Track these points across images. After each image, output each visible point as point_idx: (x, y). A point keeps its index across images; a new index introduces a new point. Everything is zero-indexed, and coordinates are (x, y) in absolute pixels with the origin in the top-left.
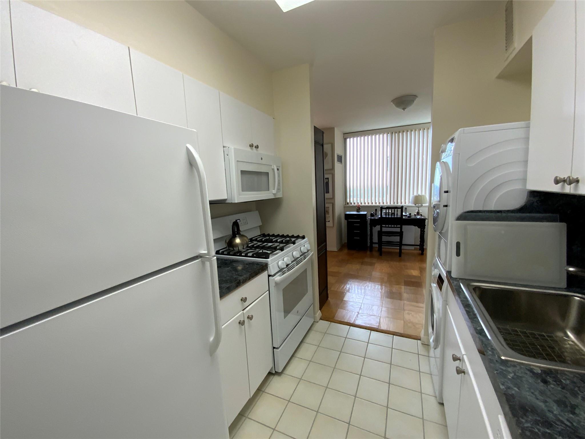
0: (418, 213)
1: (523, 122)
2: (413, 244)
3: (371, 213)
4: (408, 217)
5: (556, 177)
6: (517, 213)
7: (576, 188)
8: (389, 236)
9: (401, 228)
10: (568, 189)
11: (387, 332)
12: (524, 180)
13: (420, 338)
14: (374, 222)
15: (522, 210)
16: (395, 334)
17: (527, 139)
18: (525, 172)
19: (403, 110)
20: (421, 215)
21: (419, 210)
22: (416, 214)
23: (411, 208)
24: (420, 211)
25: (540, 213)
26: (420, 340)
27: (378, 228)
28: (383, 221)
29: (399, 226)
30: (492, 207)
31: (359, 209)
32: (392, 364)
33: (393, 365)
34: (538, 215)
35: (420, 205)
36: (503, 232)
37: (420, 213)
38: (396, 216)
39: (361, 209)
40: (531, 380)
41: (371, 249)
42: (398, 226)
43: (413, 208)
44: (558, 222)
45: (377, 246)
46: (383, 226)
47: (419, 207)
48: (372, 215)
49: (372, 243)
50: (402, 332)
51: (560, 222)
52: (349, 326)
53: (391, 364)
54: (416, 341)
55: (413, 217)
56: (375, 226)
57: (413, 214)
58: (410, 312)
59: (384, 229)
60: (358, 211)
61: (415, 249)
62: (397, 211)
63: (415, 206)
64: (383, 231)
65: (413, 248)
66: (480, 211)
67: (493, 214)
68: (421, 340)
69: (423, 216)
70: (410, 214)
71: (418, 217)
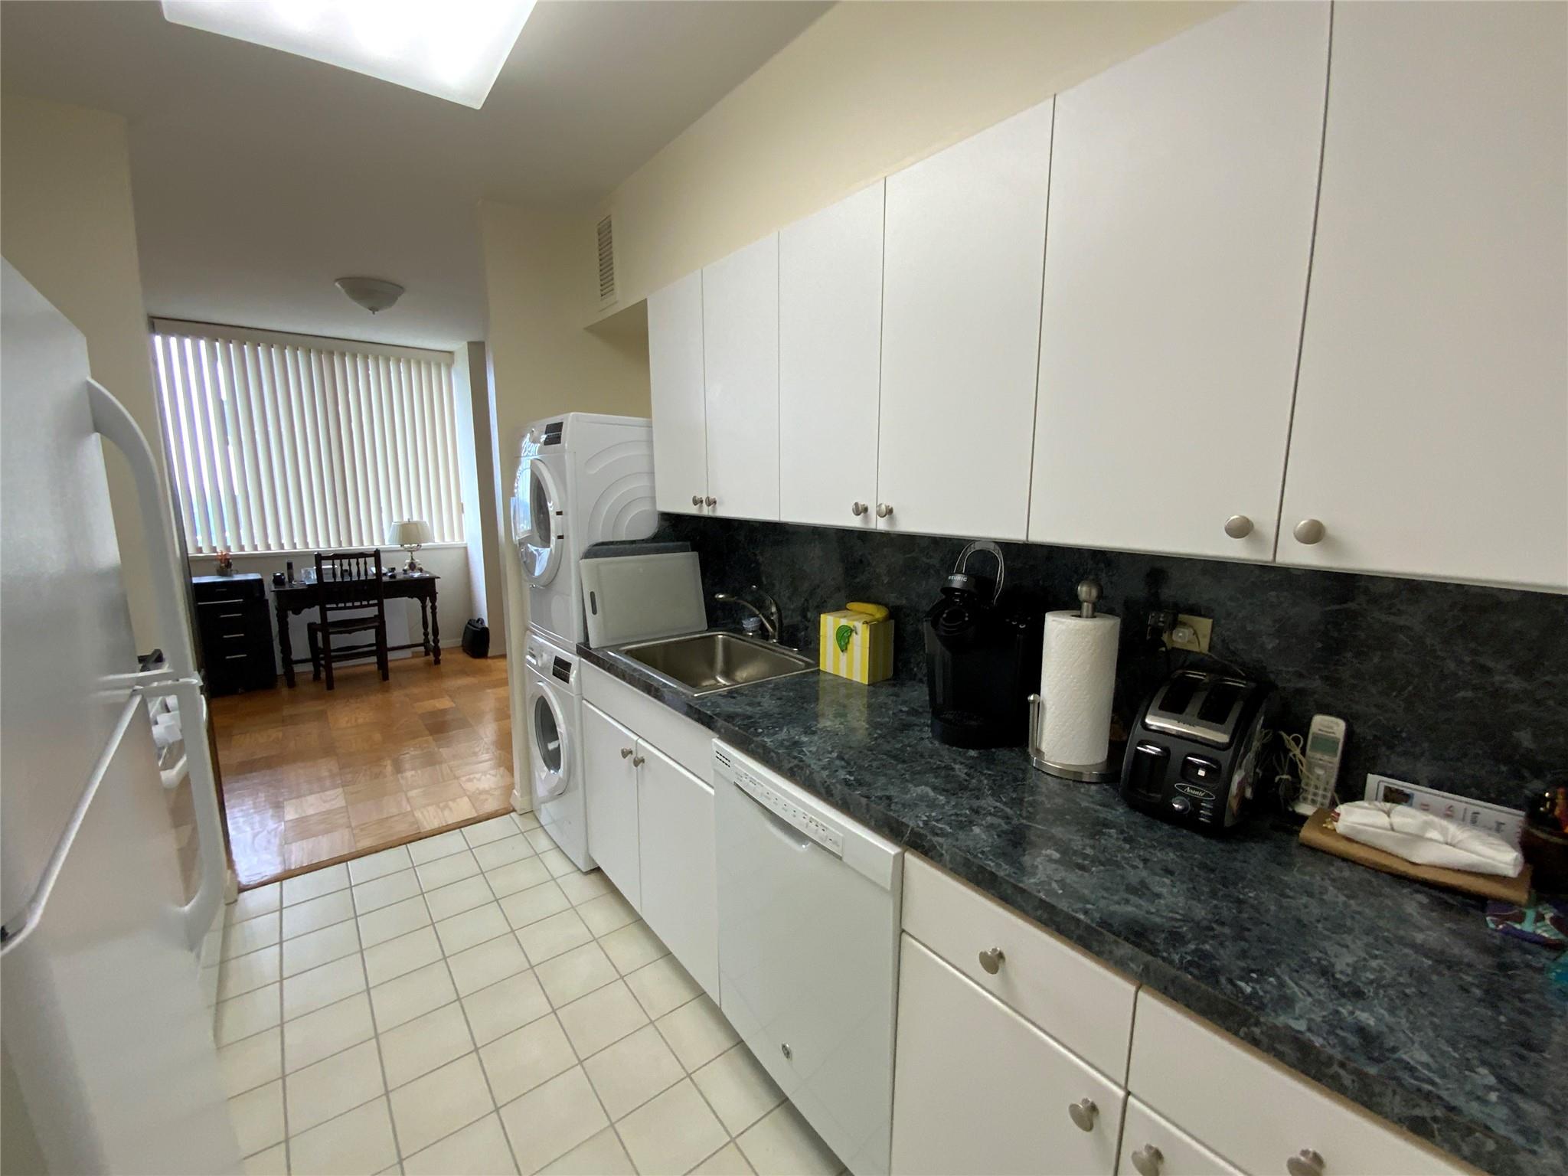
0: (412, 566)
1: (645, 419)
2: (408, 643)
3: (275, 577)
4: (391, 577)
5: (695, 497)
6: (652, 542)
7: (714, 510)
8: (350, 633)
9: (380, 606)
10: (706, 511)
11: (445, 829)
12: (653, 499)
13: (512, 809)
14: (295, 599)
15: (655, 538)
16: (462, 824)
17: (650, 443)
18: (653, 488)
19: (371, 312)
20: (421, 570)
21: (412, 559)
22: (406, 568)
23: (391, 554)
24: (417, 560)
25: (673, 541)
26: (514, 810)
27: (313, 614)
28: (324, 593)
29: (376, 602)
30: (623, 536)
31: (229, 565)
32: (484, 871)
33: (486, 872)
34: (671, 544)
35: (413, 545)
36: (641, 570)
37: (418, 566)
38: (355, 578)
39: (232, 568)
40: (724, 701)
41: (291, 681)
42: (371, 602)
43: (395, 554)
44: (688, 551)
45: (309, 667)
46: (328, 606)
47: (411, 552)
48: (278, 581)
49: (288, 662)
50: (474, 814)
51: (693, 551)
52: (345, 864)
53: (482, 873)
54: (508, 816)
55: (400, 577)
56: (297, 612)
57: (399, 570)
58: (471, 776)
59: (333, 616)
60: (221, 573)
61: (415, 656)
62: (365, 563)
63: (402, 548)
64: (329, 621)
65: (408, 653)
66: (612, 543)
67: (627, 546)
68: (516, 808)
69: (427, 572)
70: (393, 569)
71: (417, 575)
